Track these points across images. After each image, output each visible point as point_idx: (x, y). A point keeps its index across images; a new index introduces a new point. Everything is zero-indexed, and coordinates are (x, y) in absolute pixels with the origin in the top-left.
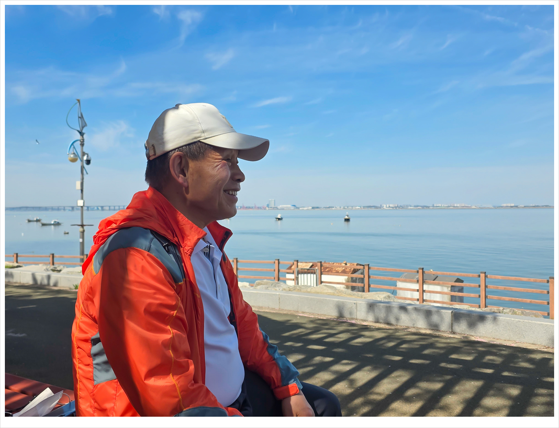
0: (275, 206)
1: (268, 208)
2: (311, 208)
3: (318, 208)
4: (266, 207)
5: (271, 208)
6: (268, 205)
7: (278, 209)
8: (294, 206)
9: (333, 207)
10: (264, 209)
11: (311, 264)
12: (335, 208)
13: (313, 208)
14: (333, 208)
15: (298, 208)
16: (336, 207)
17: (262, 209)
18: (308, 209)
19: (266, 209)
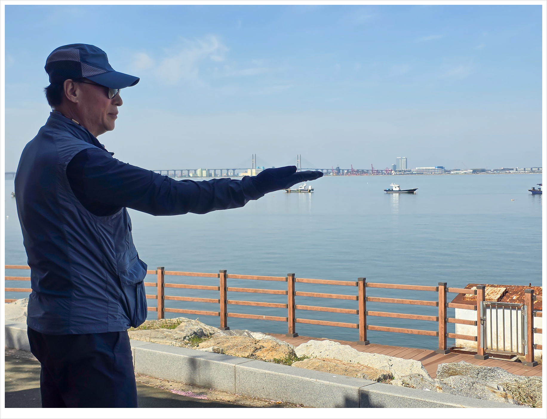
0: (408, 169)
1: (396, 171)
2: (472, 171)
3: (483, 171)
4: (392, 170)
5: (400, 171)
6: (395, 166)
7: (412, 174)
8: (442, 167)
9: (513, 169)
10: (388, 174)
11: (503, 289)
12: (514, 171)
13: (475, 171)
14: (511, 172)
15: (449, 172)
16: (517, 170)
17: (385, 174)
18: (465, 173)
19: (391, 174)
